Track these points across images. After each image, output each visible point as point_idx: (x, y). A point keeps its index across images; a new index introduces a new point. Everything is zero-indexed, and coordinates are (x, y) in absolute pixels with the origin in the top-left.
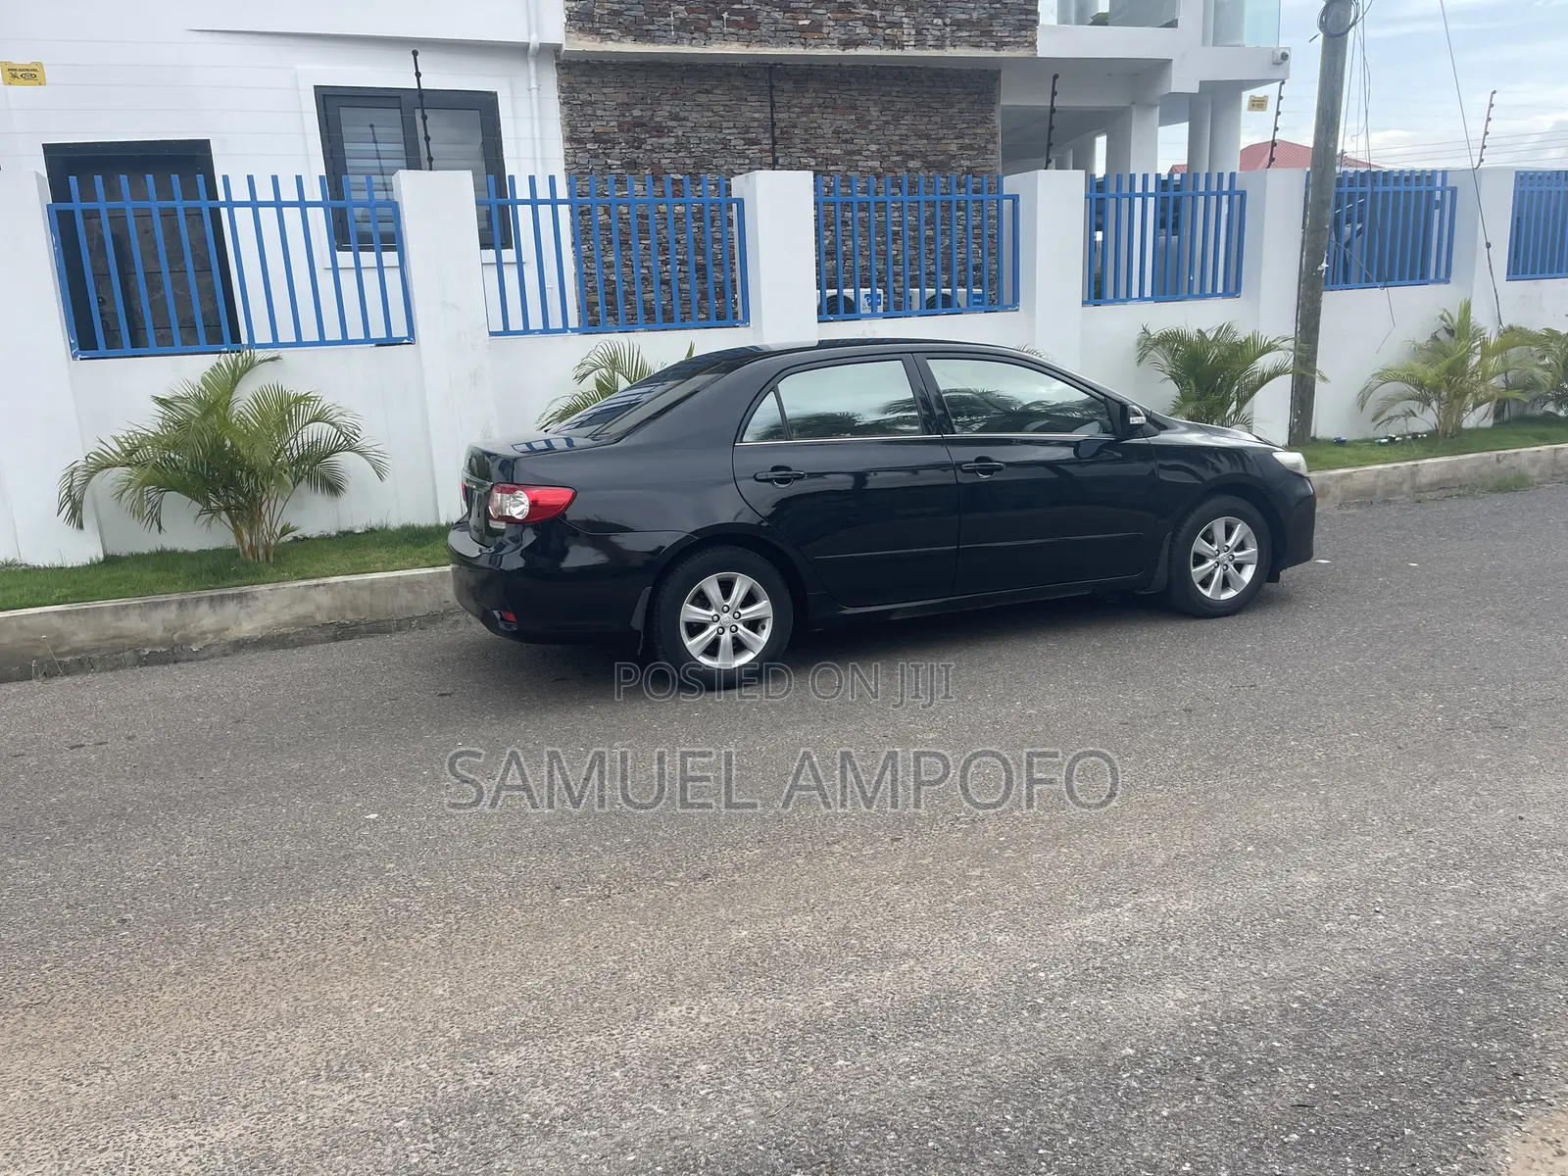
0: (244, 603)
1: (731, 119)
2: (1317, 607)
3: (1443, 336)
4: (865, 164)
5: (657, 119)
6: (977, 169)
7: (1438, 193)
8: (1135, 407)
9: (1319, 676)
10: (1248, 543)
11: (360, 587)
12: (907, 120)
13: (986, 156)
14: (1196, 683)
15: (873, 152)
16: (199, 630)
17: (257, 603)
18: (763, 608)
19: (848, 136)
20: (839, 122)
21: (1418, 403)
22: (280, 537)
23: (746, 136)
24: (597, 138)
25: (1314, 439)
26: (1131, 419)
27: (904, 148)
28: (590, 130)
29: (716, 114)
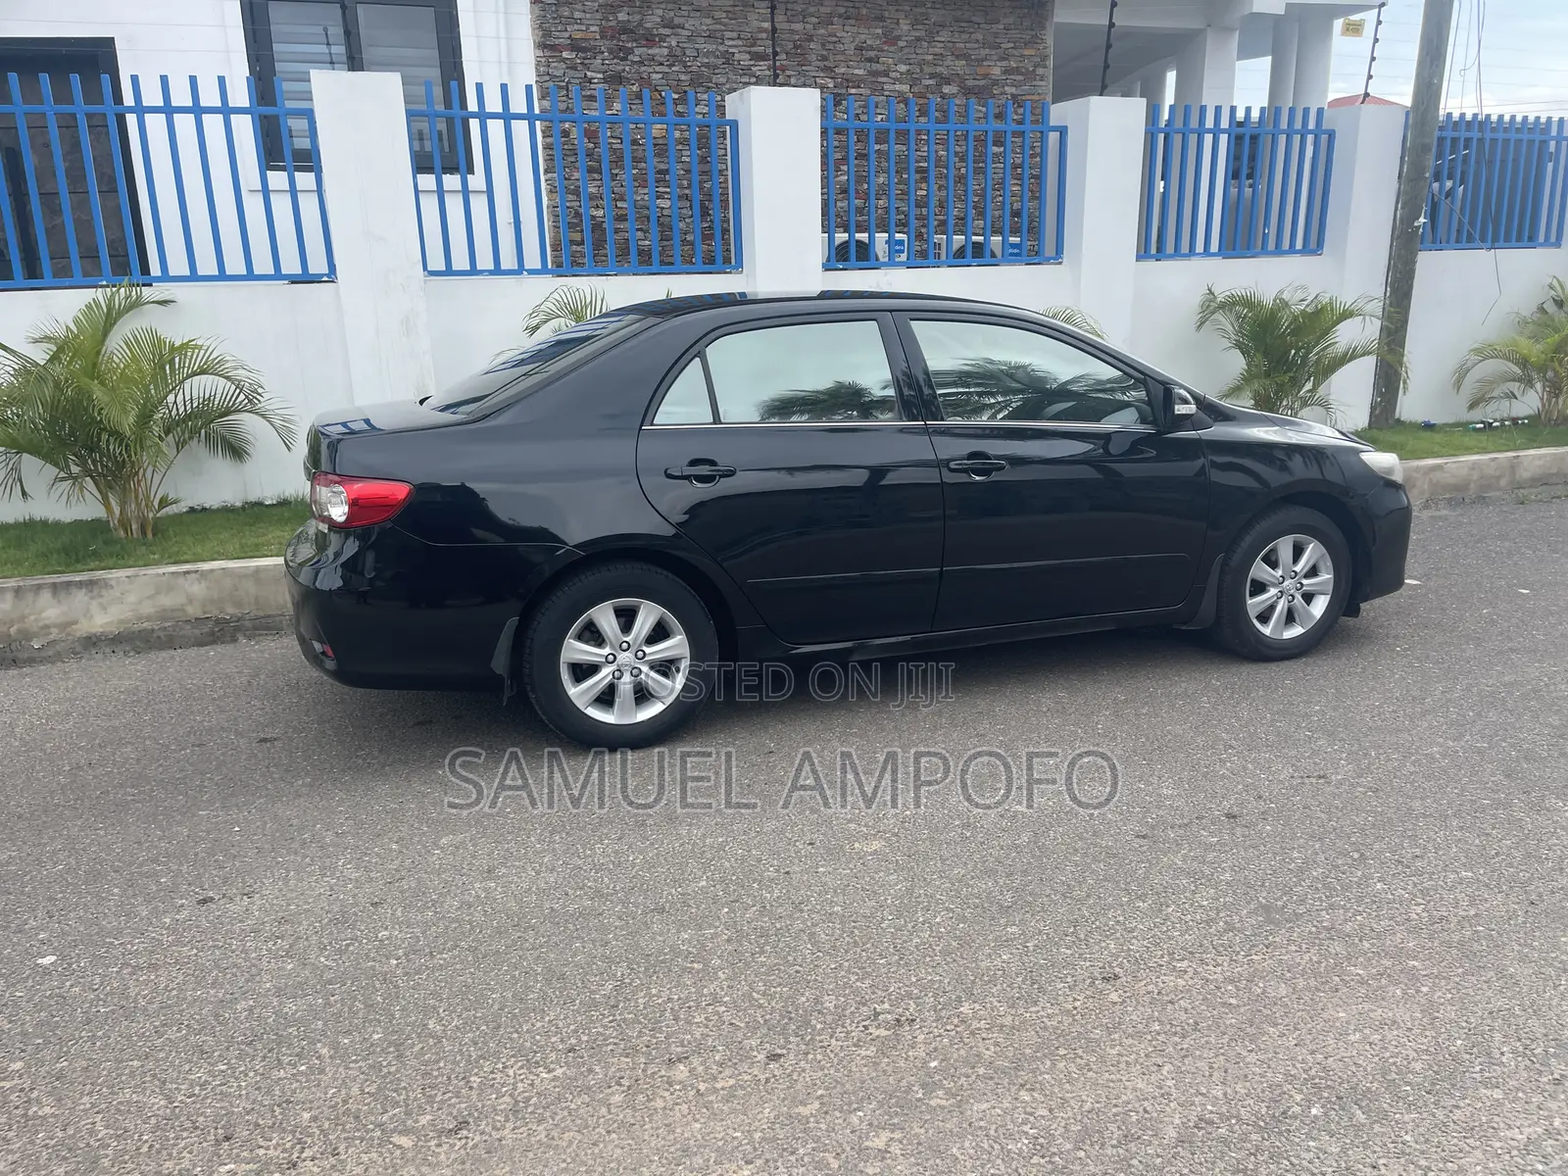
0: (96, 592)
1: (735, 28)
2: (1405, 650)
3: (1550, 307)
4: (892, 87)
5: (648, 25)
6: (1024, 98)
7: (1553, 144)
8: (1182, 392)
9: (1413, 763)
10: (1322, 567)
11: (242, 575)
12: (944, 36)
13: (1034, 83)
14: (1245, 768)
15: (901, 74)
16: (41, 624)
17: (111, 592)
18: (677, 645)
19: (872, 54)
20: (863, 36)
21: (1517, 384)
22: (159, 510)
23: (752, 49)
24: (575, 46)
25: (1398, 421)
26: (1176, 407)
27: (939, 69)
28: (567, 35)
29: (718, 21)
